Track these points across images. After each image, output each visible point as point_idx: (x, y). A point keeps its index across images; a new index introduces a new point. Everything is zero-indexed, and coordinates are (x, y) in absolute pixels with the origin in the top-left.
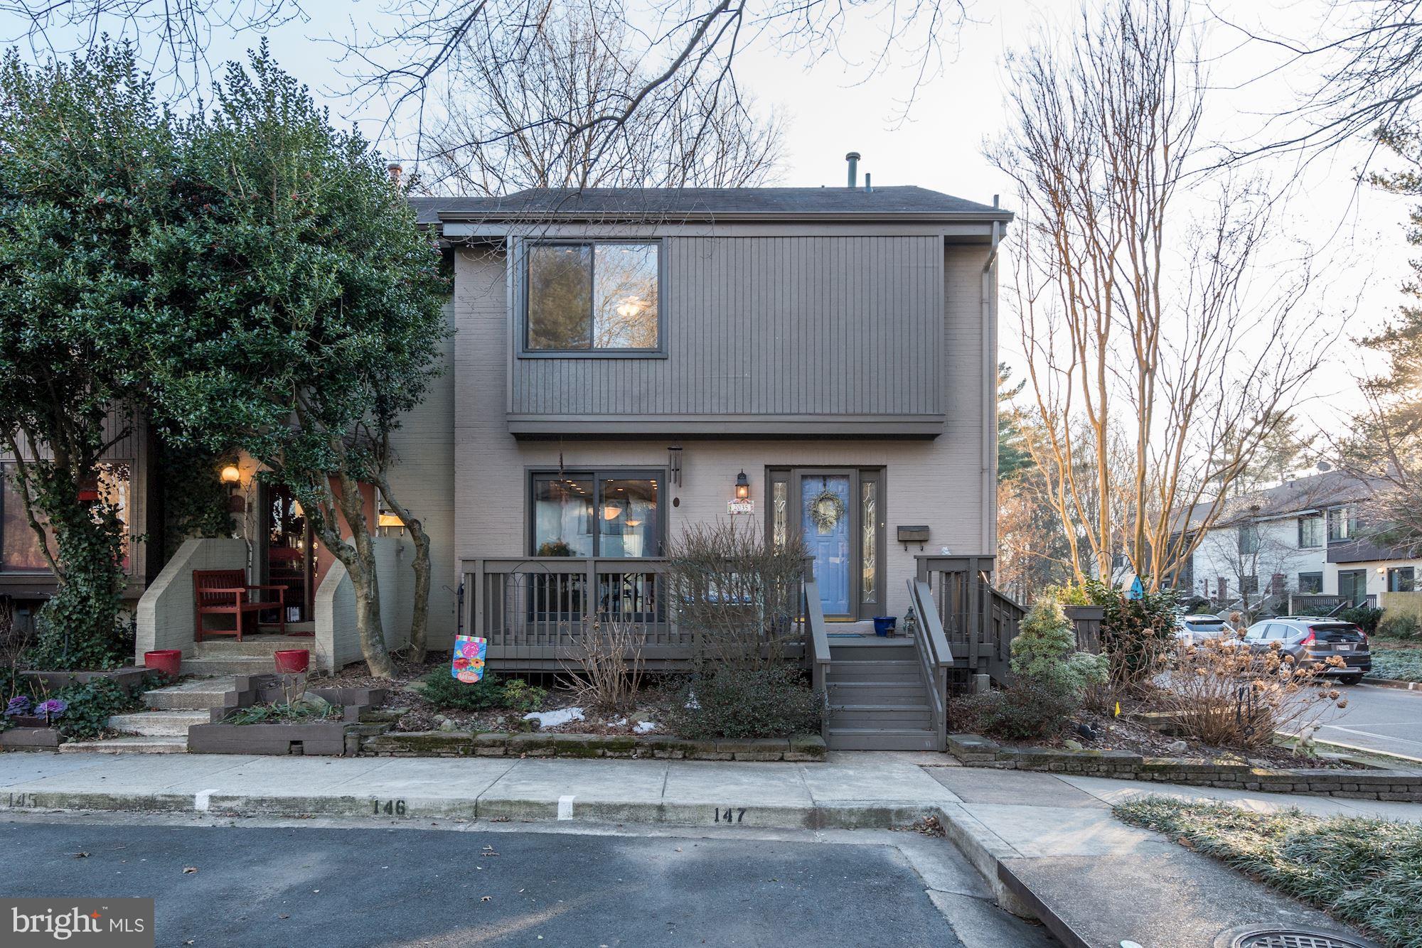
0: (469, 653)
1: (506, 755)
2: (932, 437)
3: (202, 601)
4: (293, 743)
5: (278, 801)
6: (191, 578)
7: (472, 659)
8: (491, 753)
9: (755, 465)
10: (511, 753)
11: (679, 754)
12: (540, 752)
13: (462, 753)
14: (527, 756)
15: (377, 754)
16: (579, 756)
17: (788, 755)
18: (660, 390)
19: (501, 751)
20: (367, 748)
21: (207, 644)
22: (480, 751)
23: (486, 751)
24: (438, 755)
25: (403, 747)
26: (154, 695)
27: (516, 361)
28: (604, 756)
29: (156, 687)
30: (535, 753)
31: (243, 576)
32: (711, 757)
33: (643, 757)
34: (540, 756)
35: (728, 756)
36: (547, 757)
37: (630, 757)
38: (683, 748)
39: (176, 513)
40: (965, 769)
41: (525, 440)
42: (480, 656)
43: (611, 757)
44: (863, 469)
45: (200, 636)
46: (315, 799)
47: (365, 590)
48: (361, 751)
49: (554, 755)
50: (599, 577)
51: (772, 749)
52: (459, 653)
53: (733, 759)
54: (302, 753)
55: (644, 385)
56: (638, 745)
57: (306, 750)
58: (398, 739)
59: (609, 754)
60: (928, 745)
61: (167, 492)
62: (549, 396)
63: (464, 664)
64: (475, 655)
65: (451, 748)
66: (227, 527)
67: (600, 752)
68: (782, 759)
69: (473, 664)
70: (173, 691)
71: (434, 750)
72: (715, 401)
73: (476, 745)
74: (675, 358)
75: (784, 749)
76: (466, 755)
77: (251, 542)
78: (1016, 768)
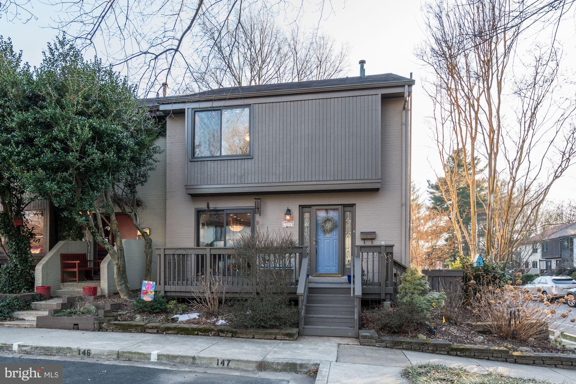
0: (148, 288)
1: (158, 332)
2: (377, 190)
3: (64, 266)
4: (75, 325)
5: (43, 348)
6: (59, 257)
7: (149, 291)
8: (151, 332)
9: (294, 205)
10: (160, 332)
11: (230, 335)
12: (171, 332)
13: (140, 331)
14: (166, 333)
15: (107, 330)
16: (188, 334)
17: (278, 337)
18: (250, 172)
19: (155, 331)
20: (103, 328)
21: (65, 284)
22: (147, 330)
23: (149, 331)
24: (131, 332)
25: (117, 328)
26: (35, 304)
27: (190, 163)
28: (198, 334)
29: (37, 301)
30: (169, 332)
31: (86, 256)
32: (244, 337)
33: (214, 335)
34: (171, 334)
35: (251, 336)
36: (174, 334)
37: (208, 335)
38: (231, 332)
39: (62, 231)
40: (362, 346)
41: (195, 196)
42: (153, 290)
43: (201, 335)
44: (345, 206)
45: (63, 281)
46: (56, 348)
47: (117, 261)
48: (100, 329)
49: (177, 333)
50: (212, 256)
51: (270, 334)
52: (144, 288)
53: (254, 338)
54: (78, 329)
55: (243, 171)
56: (212, 330)
57: (80, 328)
58: (115, 324)
59: (200, 333)
60: (350, 334)
61: (59, 222)
62: (202, 177)
63: (146, 293)
64: (151, 289)
65: (135, 329)
66: (80, 236)
67: (196, 332)
68: (275, 339)
69: (150, 293)
70: (43, 302)
71: (129, 330)
72: (274, 176)
73: (145, 328)
74: (256, 159)
75: (276, 334)
76: (141, 332)
77: (89, 242)
78: (386, 347)
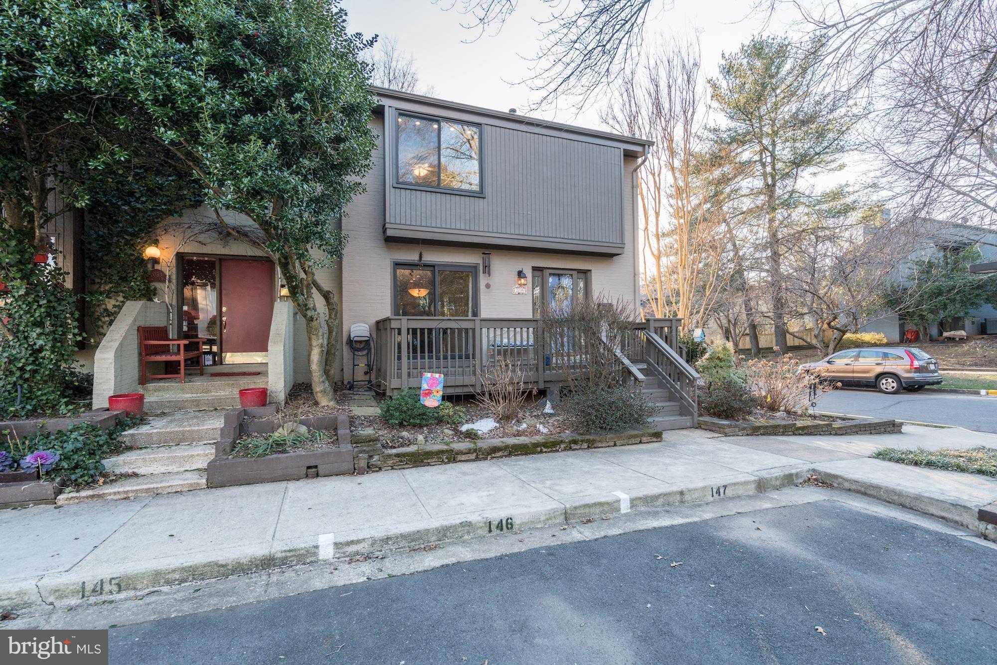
0: (432, 385)
1: (477, 459)
3: (147, 352)
4: (309, 468)
7: (434, 389)
8: (467, 458)
10: (481, 456)
11: (585, 445)
12: (500, 454)
13: (446, 461)
14: (493, 458)
15: (380, 469)
16: (526, 454)
17: (644, 439)
19: (473, 456)
20: (373, 465)
21: (152, 386)
22: (460, 458)
23: (463, 457)
24: (429, 464)
25: (401, 461)
28: (541, 452)
30: (498, 455)
32: (604, 445)
33: (565, 449)
34: (501, 457)
35: (612, 444)
36: (506, 456)
37: (557, 451)
38: (588, 441)
40: (727, 438)
42: (440, 387)
43: (546, 452)
47: (320, 341)
48: (370, 468)
49: (510, 455)
51: (635, 436)
52: (425, 386)
53: (615, 445)
54: (317, 475)
56: (562, 442)
57: (320, 472)
58: (397, 455)
59: (544, 450)
60: (688, 425)
63: (429, 393)
64: (436, 387)
65: (438, 458)
66: (149, 294)
67: (539, 449)
68: (641, 442)
69: (435, 393)
71: (425, 461)
73: (457, 454)
75: (643, 435)
76: (449, 462)
77: (171, 305)
78: (747, 435)
